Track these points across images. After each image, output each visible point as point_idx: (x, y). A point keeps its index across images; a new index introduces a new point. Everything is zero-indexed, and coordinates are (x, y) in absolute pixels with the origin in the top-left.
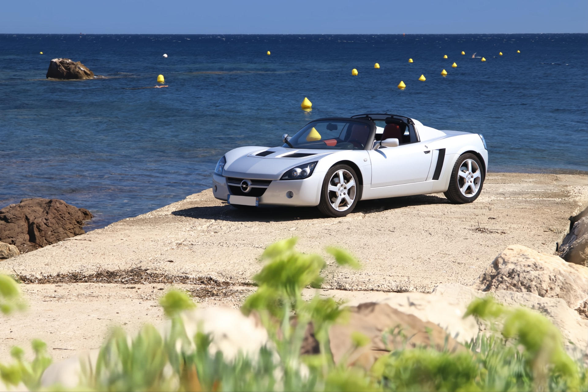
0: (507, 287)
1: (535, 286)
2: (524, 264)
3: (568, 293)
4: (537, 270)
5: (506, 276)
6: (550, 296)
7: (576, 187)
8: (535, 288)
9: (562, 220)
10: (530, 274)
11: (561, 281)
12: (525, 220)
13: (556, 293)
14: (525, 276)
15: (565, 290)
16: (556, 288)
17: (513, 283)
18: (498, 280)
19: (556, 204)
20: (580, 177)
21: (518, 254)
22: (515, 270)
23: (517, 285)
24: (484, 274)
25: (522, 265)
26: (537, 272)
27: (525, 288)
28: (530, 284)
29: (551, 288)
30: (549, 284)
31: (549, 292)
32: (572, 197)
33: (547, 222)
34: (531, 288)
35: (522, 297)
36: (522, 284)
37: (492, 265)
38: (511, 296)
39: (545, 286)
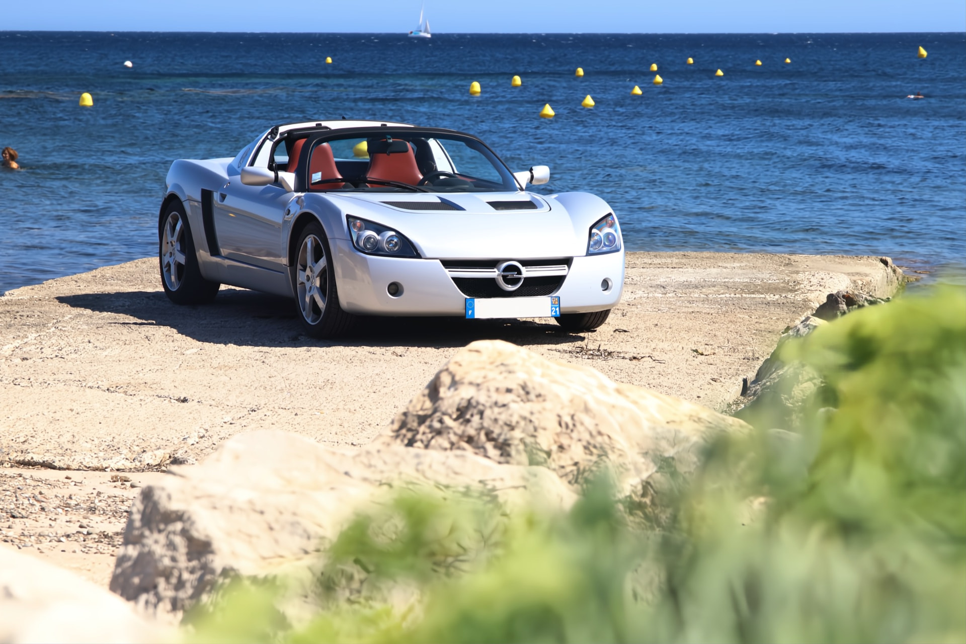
0: (452, 444)
1: (522, 440)
2: (498, 385)
3: (601, 460)
4: (529, 400)
5: (450, 416)
6: (557, 467)
7: (816, 275)
8: (521, 447)
9: (768, 335)
10: (510, 412)
11: (587, 429)
12: (691, 333)
13: (572, 459)
14: (498, 417)
15: (594, 451)
16: (573, 447)
17: (467, 434)
18: (430, 427)
19: (764, 306)
20: (837, 260)
21: (492, 363)
22: (474, 402)
23: (476, 438)
24: (405, 414)
25: (493, 389)
26: (528, 406)
27: (495, 447)
28: (508, 436)
29: (561, 448)
30: (556, 438)
31: (554, 456)
32: (802, 293)
33: (735, 338)
34: (509, 445)
35: (444, 463)
36: (488, 434)
37: (426, 392)
38: (416, 461)
39: (545, 441)
